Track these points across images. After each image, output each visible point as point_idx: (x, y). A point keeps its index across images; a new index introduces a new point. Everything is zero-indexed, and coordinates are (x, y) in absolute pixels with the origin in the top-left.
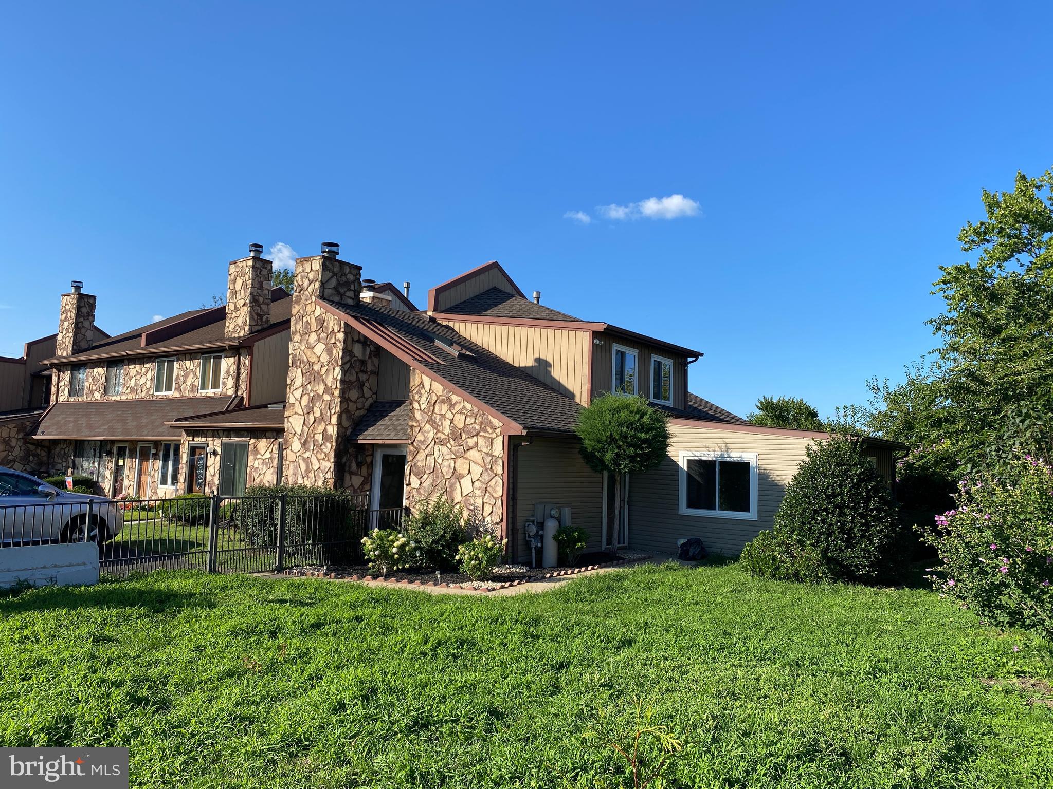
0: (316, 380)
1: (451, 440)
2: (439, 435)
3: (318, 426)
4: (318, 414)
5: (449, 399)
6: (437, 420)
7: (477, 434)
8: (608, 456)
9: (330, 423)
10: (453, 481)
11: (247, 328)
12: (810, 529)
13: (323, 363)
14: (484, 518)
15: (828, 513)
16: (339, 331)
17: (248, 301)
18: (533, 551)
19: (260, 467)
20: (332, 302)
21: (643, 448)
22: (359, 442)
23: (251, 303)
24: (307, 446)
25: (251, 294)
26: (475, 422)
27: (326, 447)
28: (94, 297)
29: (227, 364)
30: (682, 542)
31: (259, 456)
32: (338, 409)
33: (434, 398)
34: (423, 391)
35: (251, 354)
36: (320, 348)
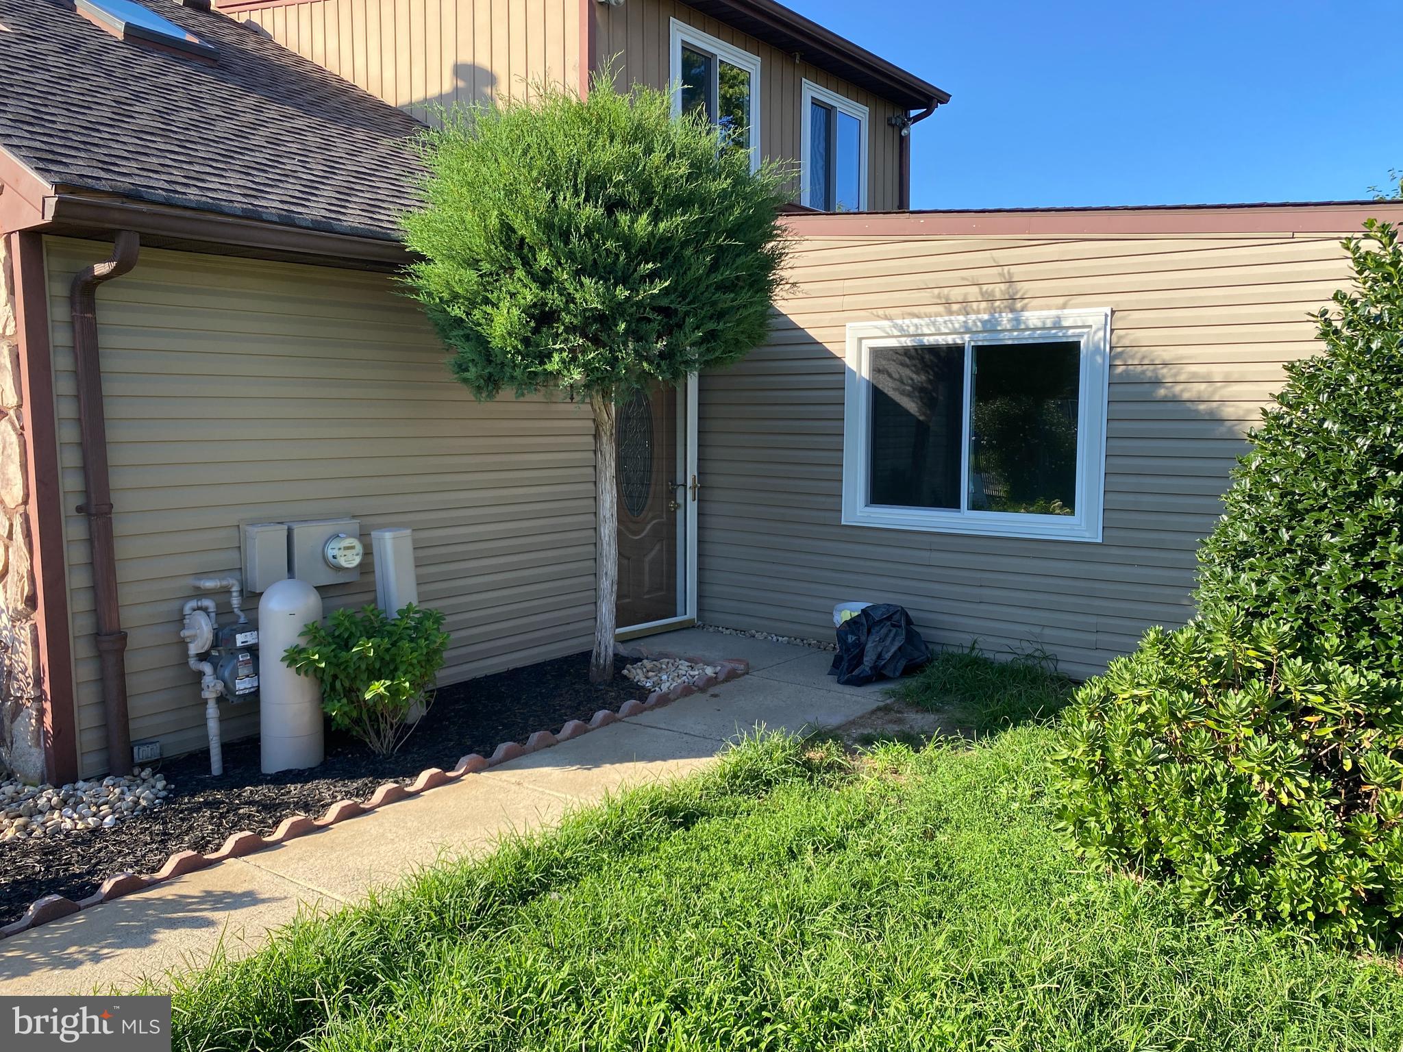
18: (212, 711)
30: (845, 614)
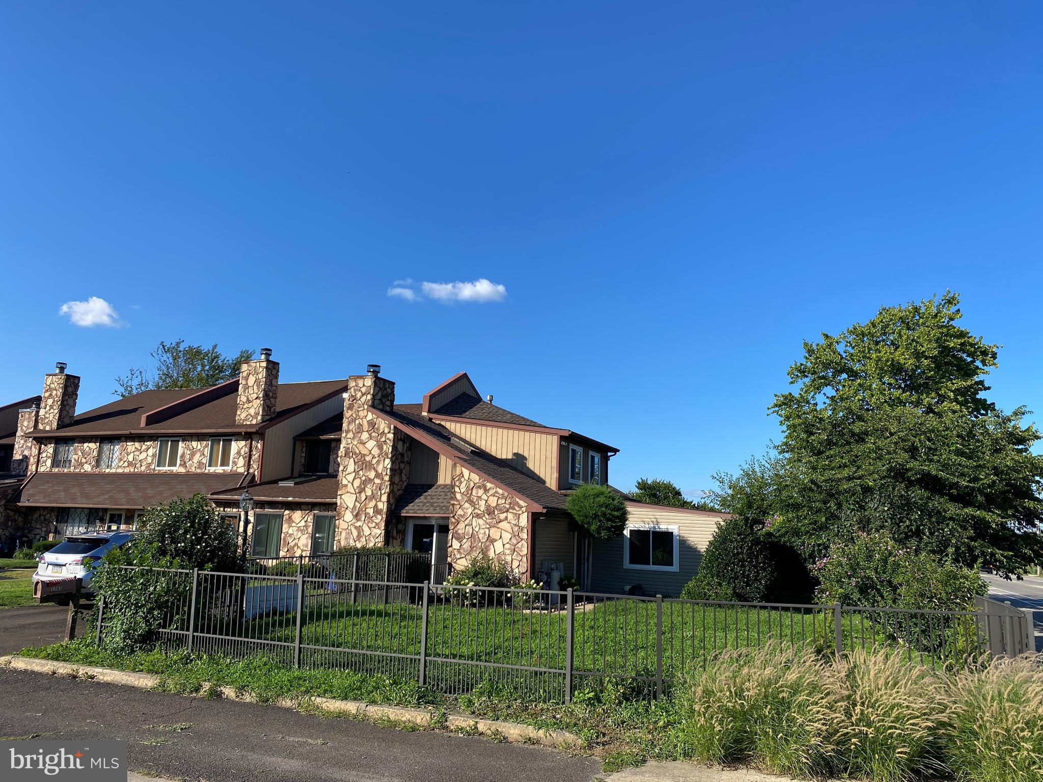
0: (368, 467)
1: (486, 514)
2: (476, 511)
3: (369, 502)
4: (369, 493)
5: (485, 487)
6: (475, 500)
7: (507, 511)
8: (593, 527)
9: (380, 501)
10: (488, 544)
11: (259, 418)
12: (724, 575)
13: (374, 455)
14: (512, 570)
15: (734, 565)
16: (389, 432)
17: (261, 395)
19: (295, 533)
20: (382, 410)
21: (616, 522)
22: (402, 515)
23: (263, 397)
24: (358, 518)
25: (264, 390)
26: (505, 503)
27: (377, 519)
28: (79, 378)
29: (237, 446)
30: (628, 587)
31: (294, 524)
32: (388, 490)
33: (472, 485)
34: (463, 480)
35: (263, 439)
36: (371, 444)
